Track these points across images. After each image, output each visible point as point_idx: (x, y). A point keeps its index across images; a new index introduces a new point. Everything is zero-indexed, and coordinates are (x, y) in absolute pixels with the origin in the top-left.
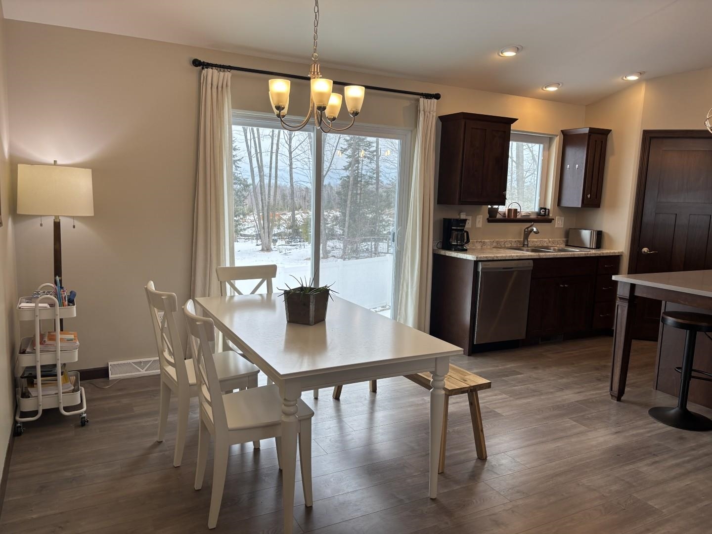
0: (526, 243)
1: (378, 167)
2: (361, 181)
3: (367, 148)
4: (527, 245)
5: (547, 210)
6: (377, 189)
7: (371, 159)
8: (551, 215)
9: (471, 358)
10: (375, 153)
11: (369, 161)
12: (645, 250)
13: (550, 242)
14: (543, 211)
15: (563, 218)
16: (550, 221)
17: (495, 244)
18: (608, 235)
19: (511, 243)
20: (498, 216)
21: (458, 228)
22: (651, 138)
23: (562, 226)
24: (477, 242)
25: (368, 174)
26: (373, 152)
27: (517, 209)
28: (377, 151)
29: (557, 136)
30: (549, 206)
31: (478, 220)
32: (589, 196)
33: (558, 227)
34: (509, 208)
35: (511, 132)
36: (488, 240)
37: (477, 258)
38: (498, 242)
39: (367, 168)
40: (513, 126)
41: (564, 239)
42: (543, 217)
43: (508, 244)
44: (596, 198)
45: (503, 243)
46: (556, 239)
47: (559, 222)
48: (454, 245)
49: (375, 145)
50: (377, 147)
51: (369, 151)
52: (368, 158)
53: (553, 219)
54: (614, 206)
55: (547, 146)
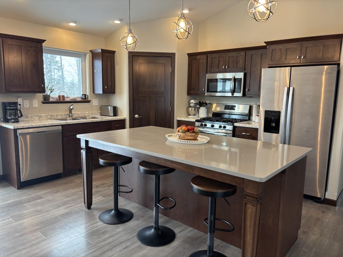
0: (71, 115)
1: (63, 74)
2: (54, 82)
3: (57, 64)
4: (72, 116)
5: (87, 96)
6: (63, 86)
7: (59, 70)
8: (89, 98)
9: (19, 190)
10: (60, 67)
11: (58, 71)
12: (136, 116)
13: (89, 113)
14: (84, 96)
15: (98, 100)
16: (89, 102)
17: (49, 117)
18: (120, 108)
19: (62, 116)
20: (51, 100)
21: (11, 108)
22: (133, 56)
23: (98, 104)
24: (34, 116)
25: (58, 78)
26: (59, 66)
27: (64, 96)
28: (61, 65)
29: (88, 53)
30: (88, 93)
31: (34, 103)
32: (106, 87)
33: (95, 105)
34: (59, 95)
35: (43, 48)
36: (44, 115)
37: (14, 127)
38: (51, 116)
39: (57, 75)
40: (44, 44)
41: (100, 112)
42: (85, 100)
43: (59, 116)
44: (112, 88)
45: (55, 116)
46: (94, 112)
47: (95, 102)
48: (9, 119)
49: (60, 62)
50: (61, 63)
51: (57, 66)
52: (57, 69)
53: (91, 101)
54: (121, 93)
55: (83, 59)
